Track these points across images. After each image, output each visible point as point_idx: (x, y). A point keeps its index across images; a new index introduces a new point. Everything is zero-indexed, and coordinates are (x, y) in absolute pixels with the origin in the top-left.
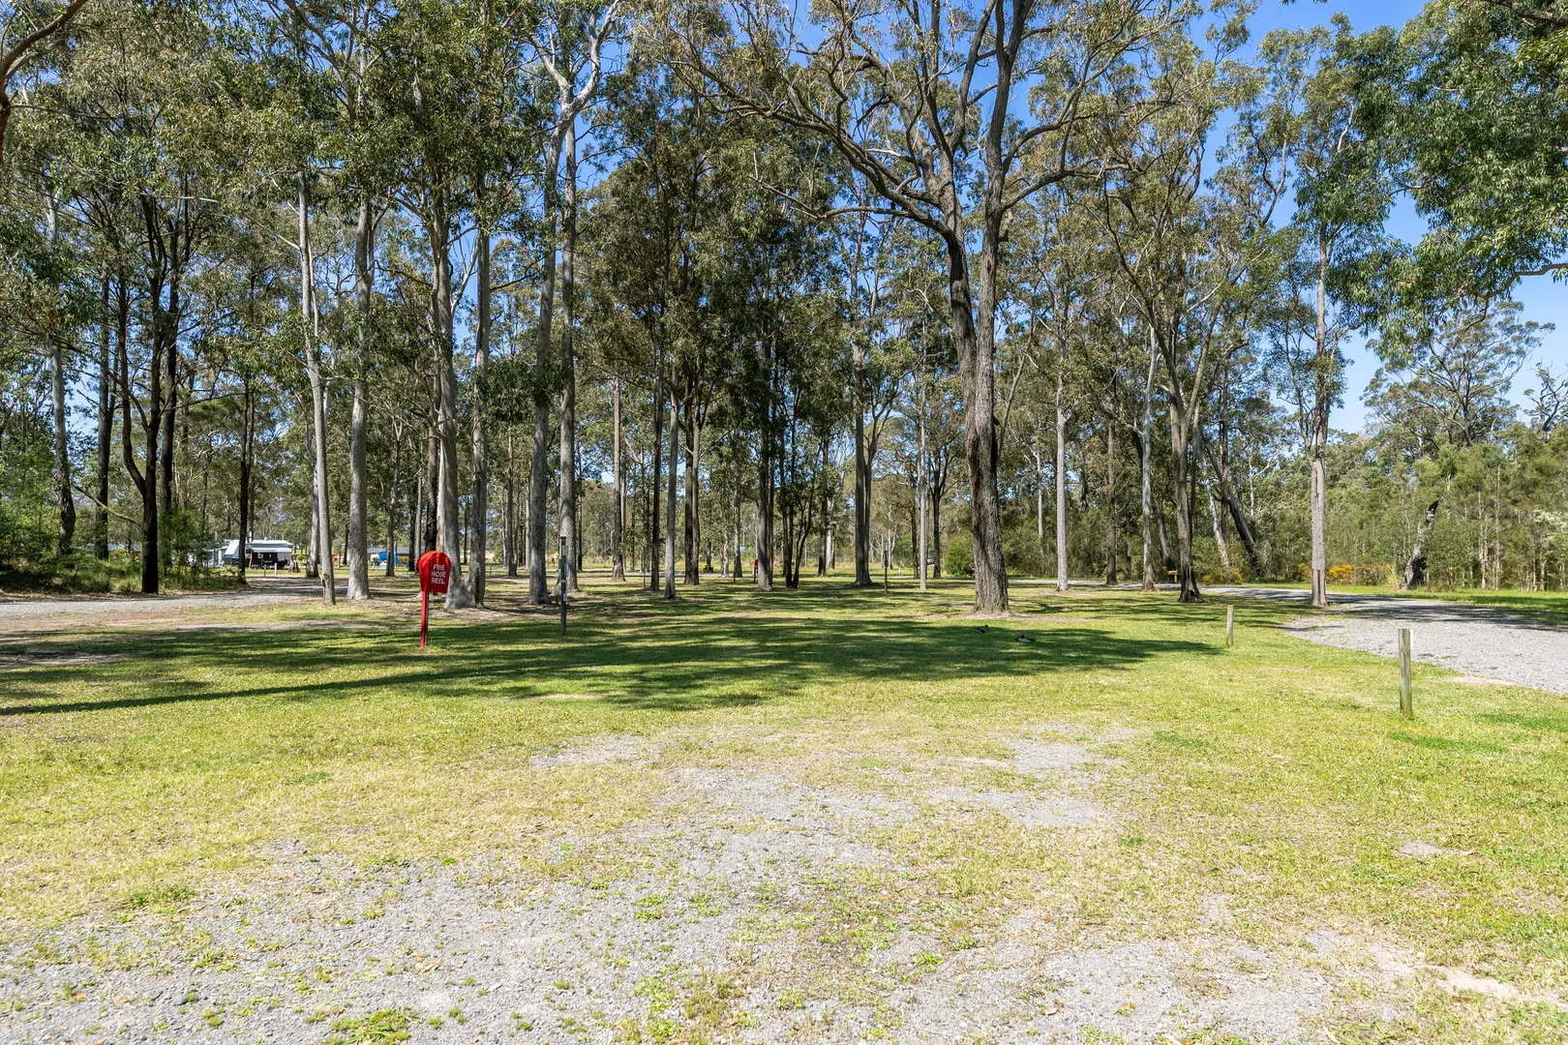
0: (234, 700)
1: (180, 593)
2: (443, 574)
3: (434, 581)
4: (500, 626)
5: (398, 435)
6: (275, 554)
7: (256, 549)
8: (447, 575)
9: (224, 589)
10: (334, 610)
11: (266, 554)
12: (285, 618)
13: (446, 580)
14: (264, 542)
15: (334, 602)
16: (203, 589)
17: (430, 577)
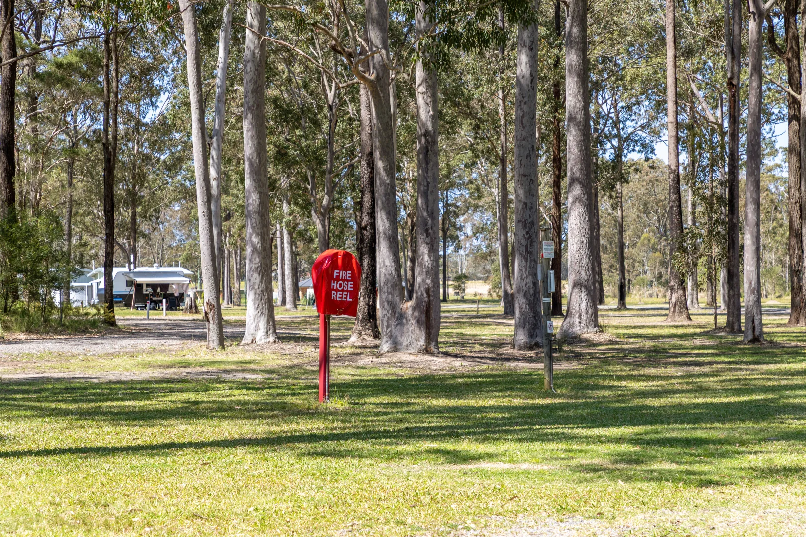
0: (28, 460)
1: (23, 336)
2: (350, 286)
3: (336, 296)
4: (454, 377)
5: (331, 96)
6: (165, 287)
7: (139, 280)
8: (356, 288)
9: (85, 331)
10: (221, 356)
11: (154, 286)
12: (150, 365)
13: (354, 294)
14: (154, 269)
15: (222, 344)
16: (56, 332)
17: (329, 291)
